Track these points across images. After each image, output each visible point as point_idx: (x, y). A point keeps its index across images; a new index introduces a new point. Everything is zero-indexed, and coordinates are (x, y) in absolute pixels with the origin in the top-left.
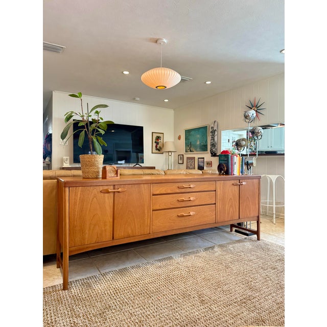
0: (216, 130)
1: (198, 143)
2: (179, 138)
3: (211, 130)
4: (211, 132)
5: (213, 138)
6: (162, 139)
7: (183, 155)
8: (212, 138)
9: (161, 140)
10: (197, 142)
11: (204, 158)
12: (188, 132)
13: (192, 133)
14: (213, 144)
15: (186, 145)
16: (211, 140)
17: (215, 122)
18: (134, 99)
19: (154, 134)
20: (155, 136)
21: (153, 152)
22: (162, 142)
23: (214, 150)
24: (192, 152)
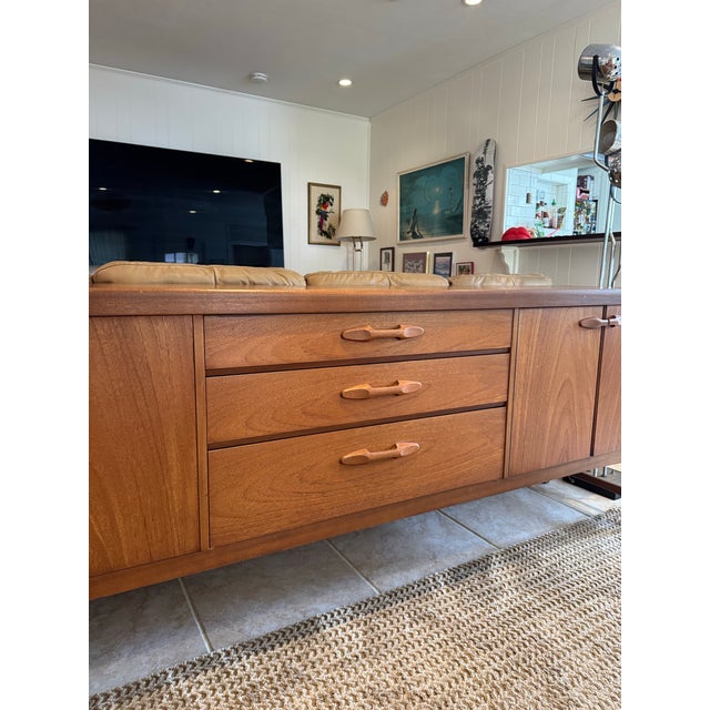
0: (489, 167)
1: (436, 211)
2: (384, 200)
3: (474, 168)
4: (477, 175)
5: (481, 193)
6: (336, 202)
7: (393, 249)
8: (477, 191)
9: (335, 208)
10: (433, 209)
11: (450, 255)
12: (409, 181)
13: (421, 182)
14: (481, 210)
15: (404, 219)
16: (475, 198)
17: (487, 144)
18: (251, 76)
19: (313, 188)
20: (317, 193)
21: (313, 240)
22: (337, 213)
23: (482, 227)
24: (418, 237)
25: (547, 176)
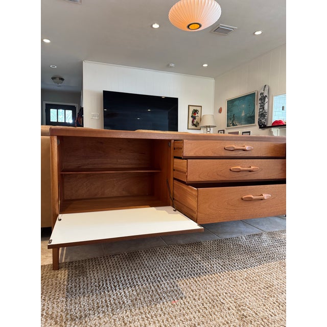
0: (266, 96)
1: (243, 115)
2: (220, 111)
3: (260, 97)
4: (261, 99)
5: (262, 107)
8: (261, 106)
9: (199, 114)
10: (241, 114)
11: (249, 132)
12: (231, 103)
13: (237, 103)
14: (262, 114)
15: (229, 118)
16: (260, 109)
17: (265, 87)
18: (168, 65)
19: (190, 107)
20: (192, 109)
21: (189, 128)
22: (200, 116)
23: (263, 121)
24: (235, 125)
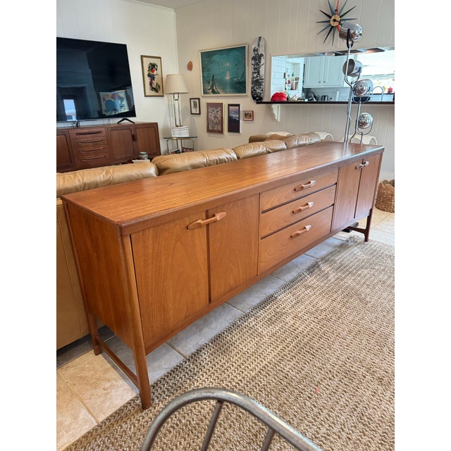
0: (262, 55)
1: (228, 78)
2: (190, 67)
3: (252, 54)
4: (254, 58)
5: (257, 70)
6: (159, 68)
7: (199, 99)
8: (255, 69)
10: (225, 76)
11: (238, 105)
12: (207, 57)
13: (216, 58)
14: (257, 81)
15: (205, 80)
16: (253, 73)
17: (260, 40)
19: (144, 59)
20: (147, 62)
21: (147, 94)
22: (159, 73)
23: (258, 91)
24: (216, 93)
25: (291, 60)
